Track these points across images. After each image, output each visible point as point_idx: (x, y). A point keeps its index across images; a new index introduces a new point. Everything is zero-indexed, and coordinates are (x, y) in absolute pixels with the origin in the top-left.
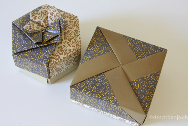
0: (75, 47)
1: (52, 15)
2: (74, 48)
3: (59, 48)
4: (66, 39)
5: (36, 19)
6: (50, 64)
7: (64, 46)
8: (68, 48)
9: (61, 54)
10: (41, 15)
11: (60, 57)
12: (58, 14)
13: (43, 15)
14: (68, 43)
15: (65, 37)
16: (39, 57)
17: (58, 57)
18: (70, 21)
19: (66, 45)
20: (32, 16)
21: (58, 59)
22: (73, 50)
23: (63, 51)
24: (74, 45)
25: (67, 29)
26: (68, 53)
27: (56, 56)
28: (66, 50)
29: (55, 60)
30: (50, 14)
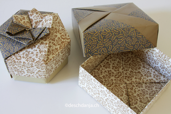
0: (41, 60)
1: (46, 22)
2: (39, 61)
3: (27, 51)
4: (39, 48)
5: (31, 16)
6: (8, 59)
7: (32, 53)
8: (34, 57)
9: (23, 57)
10: (38, 16)
11: (21, 59)
12: (50, 24)
13: (40, 17)
14: (37, 53)
15: (39, 46)
16: (6, 47)
17: (20, 57)
18: (59, 38)
19: (34, 53)
20: (31, 12)
21: (18, 59)
22: (37, 62)
23: (28, 56)
24: (41, 58)
25: (47, 41)
26: (30, 61)
27: (18, 56)
28: (30, 58)
29: (15, 59)
30: (45, 20)
